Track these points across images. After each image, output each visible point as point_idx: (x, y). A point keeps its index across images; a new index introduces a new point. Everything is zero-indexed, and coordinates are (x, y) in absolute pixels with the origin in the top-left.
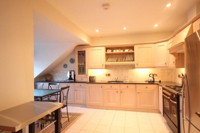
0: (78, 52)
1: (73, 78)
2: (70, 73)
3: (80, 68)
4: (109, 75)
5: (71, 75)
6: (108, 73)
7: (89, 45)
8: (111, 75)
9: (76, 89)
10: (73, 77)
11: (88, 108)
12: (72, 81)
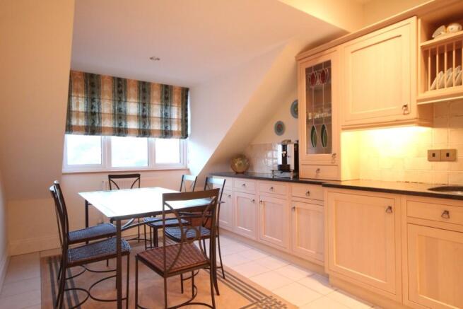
0: (308, 70)
1: (292, 167)
2: (284, 148)
3: (313, 128)
4: (448, 156)
5: (286, 154)
6: (438, 146)
7: (345, 32)
8: (459, 155)
9: (297, 205)
10: (291, 161)
11: (332, 286)
12: (286, 175)
